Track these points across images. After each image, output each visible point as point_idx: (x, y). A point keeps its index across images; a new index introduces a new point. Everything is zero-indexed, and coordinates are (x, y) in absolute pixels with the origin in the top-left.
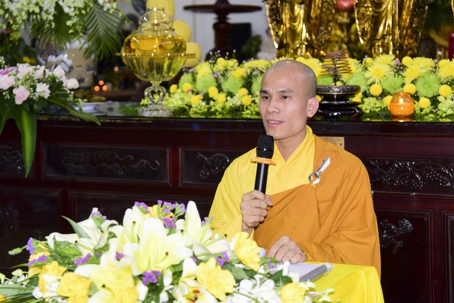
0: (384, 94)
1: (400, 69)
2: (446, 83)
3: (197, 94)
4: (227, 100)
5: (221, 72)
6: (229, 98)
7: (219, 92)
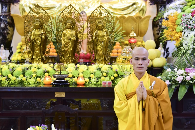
0: (73, 77)
1: (77, 69)
2: (93, 74)
3: (4, 77)
4: (16, 79)
5: (12, 68)
6: (17, 78)
7: (12, 76)
